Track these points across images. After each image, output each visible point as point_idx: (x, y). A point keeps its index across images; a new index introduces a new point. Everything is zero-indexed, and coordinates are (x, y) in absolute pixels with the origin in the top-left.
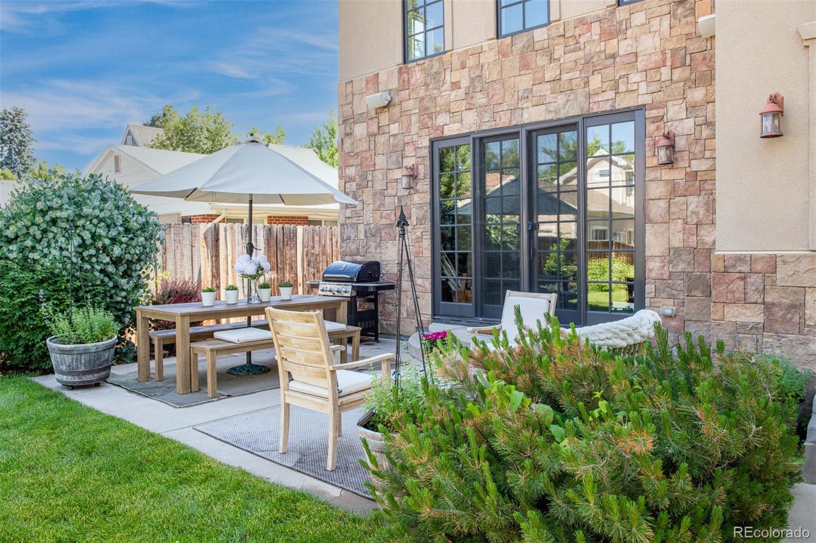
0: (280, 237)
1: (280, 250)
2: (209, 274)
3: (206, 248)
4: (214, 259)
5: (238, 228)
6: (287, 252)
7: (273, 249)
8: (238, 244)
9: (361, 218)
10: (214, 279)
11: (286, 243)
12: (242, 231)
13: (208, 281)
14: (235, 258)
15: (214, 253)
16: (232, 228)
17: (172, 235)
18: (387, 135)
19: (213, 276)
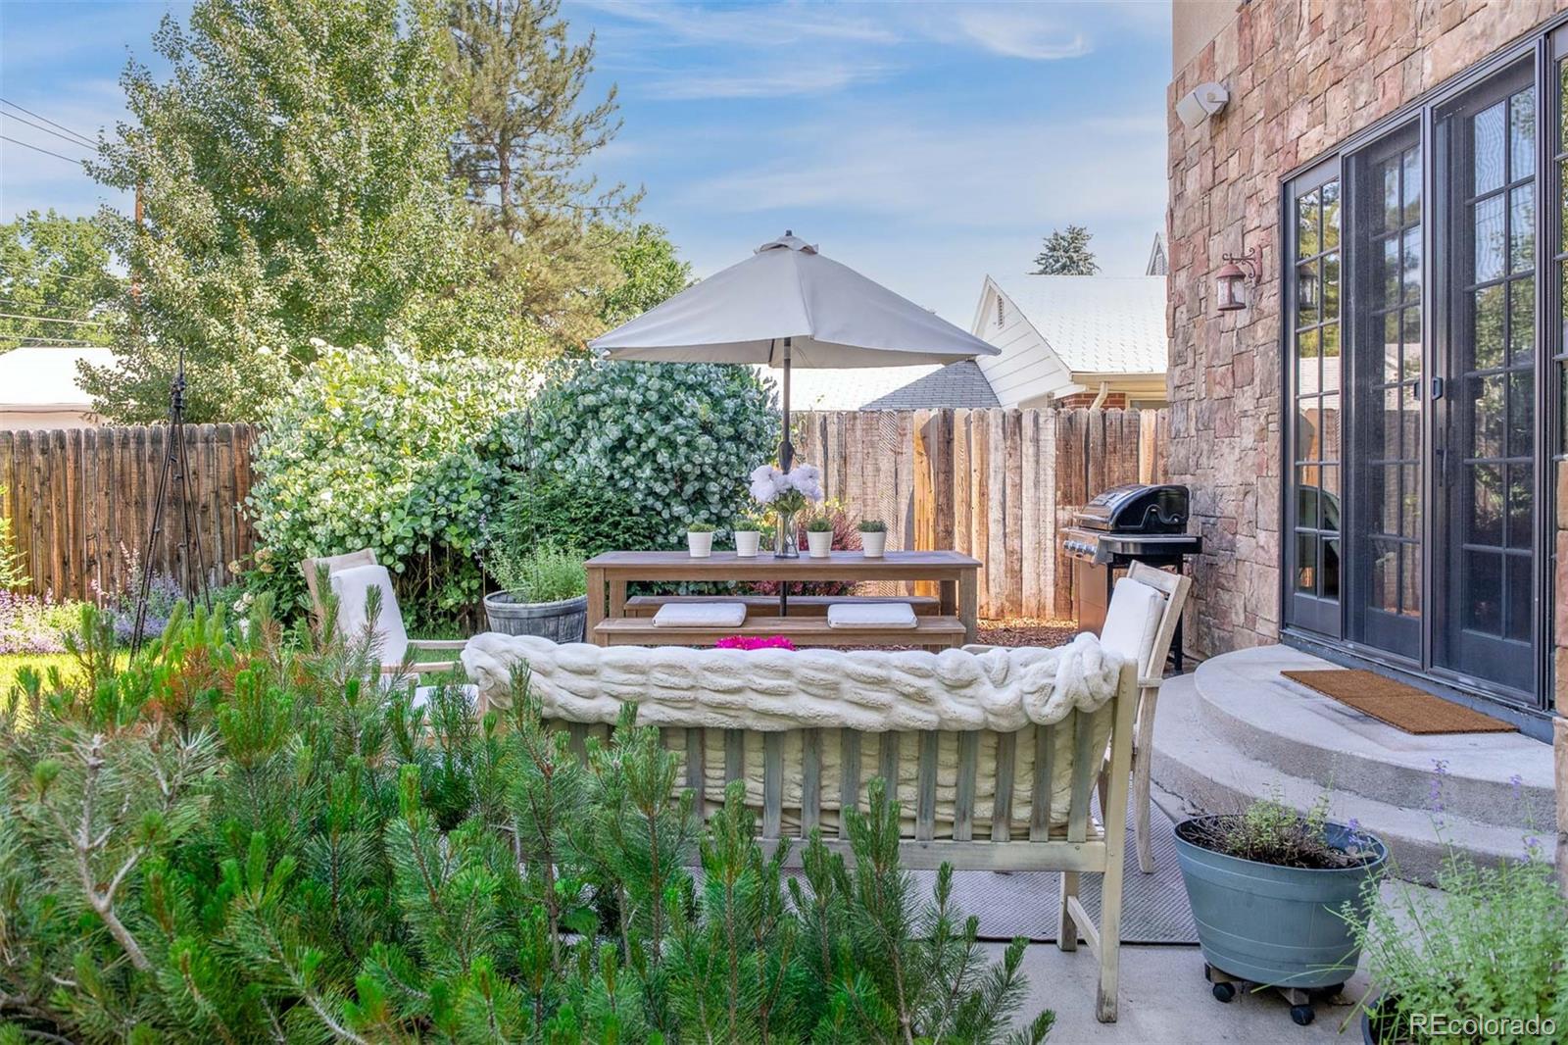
0: (1096, 435)
1: (1095, 462)
2: (930, 505)
3: (925, 458)
4: (942, 477)
5: (995, 418)
6: (1115, 468)
7: (1077, 461)
8: (996, 449)
9: (1192, 387)
10: (941, 517)
11: (1110, 448)
12: (1004, 422)
13: (928, 521)
14: (988, 477)
15: (943, 467)
16: (982, 418)
17: (858, 433)
18: (1225, 185)
19: (939, 510)
